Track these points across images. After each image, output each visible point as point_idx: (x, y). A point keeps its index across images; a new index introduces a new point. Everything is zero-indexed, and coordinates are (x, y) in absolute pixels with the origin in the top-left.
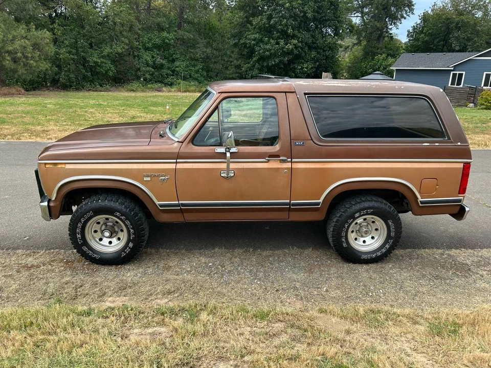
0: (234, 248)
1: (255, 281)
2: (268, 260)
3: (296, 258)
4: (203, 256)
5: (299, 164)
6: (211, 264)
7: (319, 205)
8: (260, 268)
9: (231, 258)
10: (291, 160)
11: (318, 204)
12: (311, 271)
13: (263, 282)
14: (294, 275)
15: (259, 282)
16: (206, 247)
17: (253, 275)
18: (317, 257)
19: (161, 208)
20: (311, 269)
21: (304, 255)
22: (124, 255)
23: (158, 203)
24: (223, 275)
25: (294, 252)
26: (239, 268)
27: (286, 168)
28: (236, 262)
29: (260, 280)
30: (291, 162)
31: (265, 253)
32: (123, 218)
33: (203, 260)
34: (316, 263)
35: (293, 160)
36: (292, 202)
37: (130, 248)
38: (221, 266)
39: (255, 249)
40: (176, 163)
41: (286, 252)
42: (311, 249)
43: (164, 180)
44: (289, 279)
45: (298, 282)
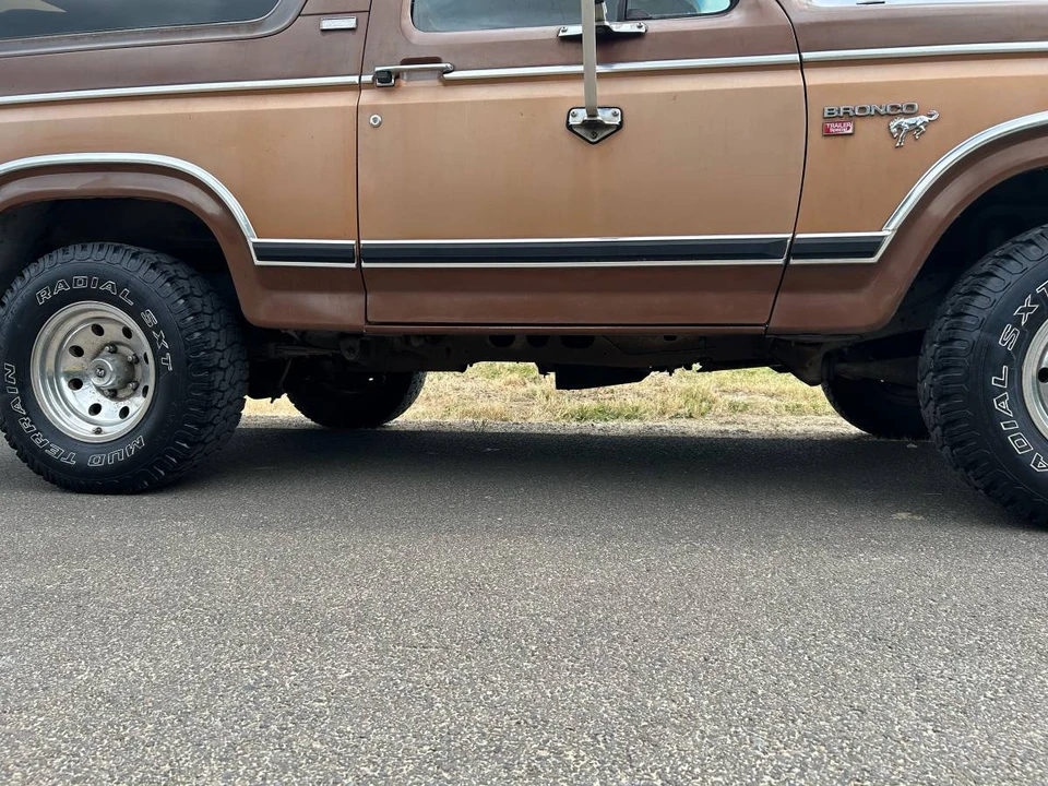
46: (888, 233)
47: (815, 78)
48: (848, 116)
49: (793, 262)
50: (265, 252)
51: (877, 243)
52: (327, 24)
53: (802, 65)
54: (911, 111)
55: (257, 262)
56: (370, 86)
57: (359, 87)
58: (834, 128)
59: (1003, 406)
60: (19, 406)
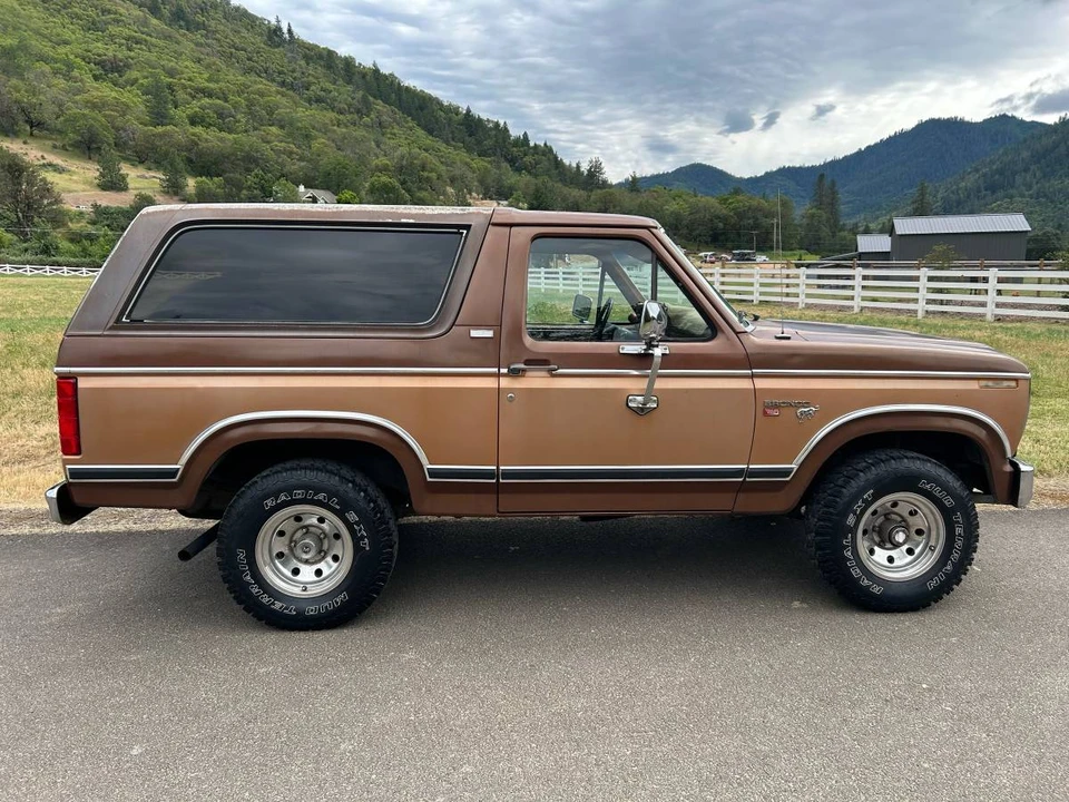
46: (794, 466)
47: (761, 384)
48: (776, 406)
49: (747, 479)
50: (433, 473)
51: (791, 470)
52: (474, 333)
53: (753, 376)
54: (807, 404)
55: (429, 479)
56: (504, 375)
57: (498, 375)
58: (769, 411)
59: (848, 554)
60: (249, 578)
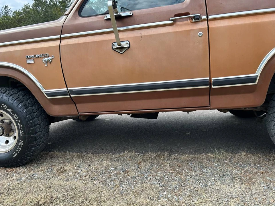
0: (147, 151)
1: (165, 193)
2: (187, 165)
3: (225, 163)
4: (109, 159)
5: (219, 21)
6: (112, 169)
7: (255, 82)
8: (175, 175)
9: (140, 162)
10: (207, 17)
11: (253, 79)
12: (251, 182)
13: (176, 195)
14: (225, 187)
15: (169, 196)
16: (117, 151)
17: (163, 184)
18: (255, 163)
19: (48, 98)
20: (250, 179)
21: (236, 160)
22: (15, 154)
23: (45, 91)
24: (122, 182)
25: (221, 156)
26: (146, 175)
27: (201, 30)
28: (145, 167)
29: (171, 191)
30: (208, 20)
31: (182, 158)
32: (10, 110)
33: (105, 163)
34: (256, 171)
35: (210, 17)
36: (213, 79)
37: (20, 147)
38: (123, 172)
39: (171, 153)
40: (61, 39)
41: (211, 157)
42: (244, 153)
43: (48, 61)
44: (218, 192)
45: (232, 197)
